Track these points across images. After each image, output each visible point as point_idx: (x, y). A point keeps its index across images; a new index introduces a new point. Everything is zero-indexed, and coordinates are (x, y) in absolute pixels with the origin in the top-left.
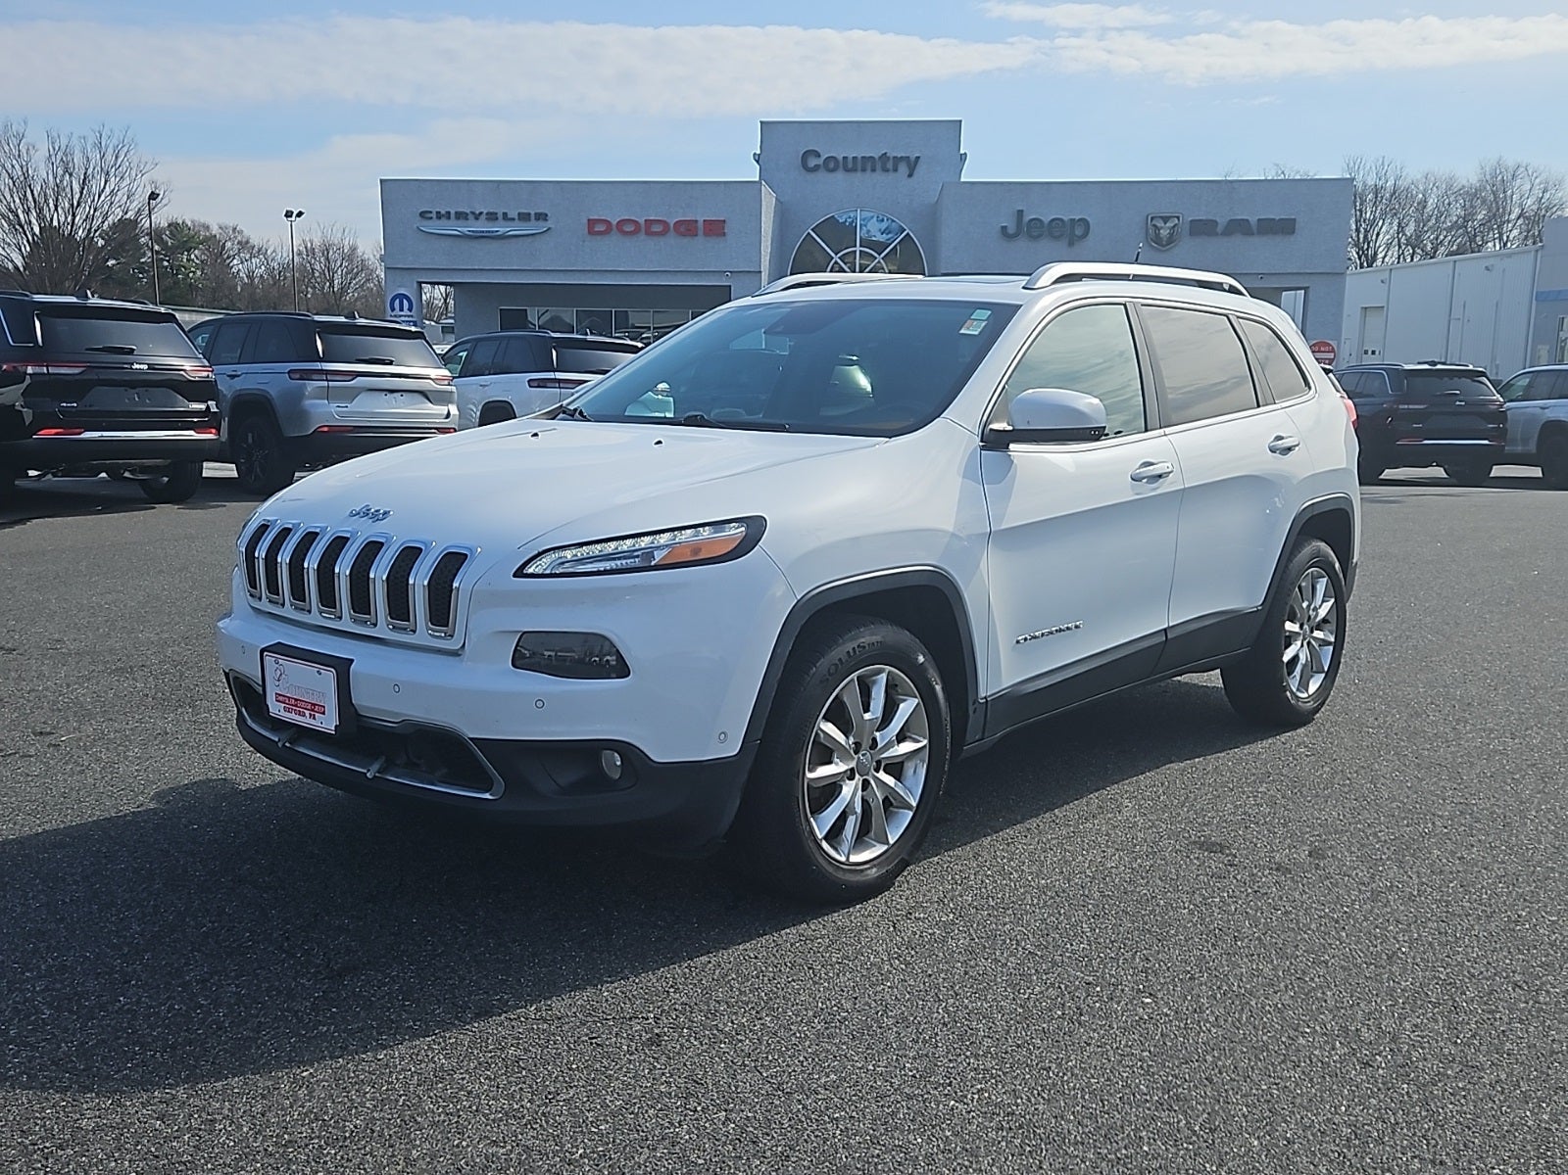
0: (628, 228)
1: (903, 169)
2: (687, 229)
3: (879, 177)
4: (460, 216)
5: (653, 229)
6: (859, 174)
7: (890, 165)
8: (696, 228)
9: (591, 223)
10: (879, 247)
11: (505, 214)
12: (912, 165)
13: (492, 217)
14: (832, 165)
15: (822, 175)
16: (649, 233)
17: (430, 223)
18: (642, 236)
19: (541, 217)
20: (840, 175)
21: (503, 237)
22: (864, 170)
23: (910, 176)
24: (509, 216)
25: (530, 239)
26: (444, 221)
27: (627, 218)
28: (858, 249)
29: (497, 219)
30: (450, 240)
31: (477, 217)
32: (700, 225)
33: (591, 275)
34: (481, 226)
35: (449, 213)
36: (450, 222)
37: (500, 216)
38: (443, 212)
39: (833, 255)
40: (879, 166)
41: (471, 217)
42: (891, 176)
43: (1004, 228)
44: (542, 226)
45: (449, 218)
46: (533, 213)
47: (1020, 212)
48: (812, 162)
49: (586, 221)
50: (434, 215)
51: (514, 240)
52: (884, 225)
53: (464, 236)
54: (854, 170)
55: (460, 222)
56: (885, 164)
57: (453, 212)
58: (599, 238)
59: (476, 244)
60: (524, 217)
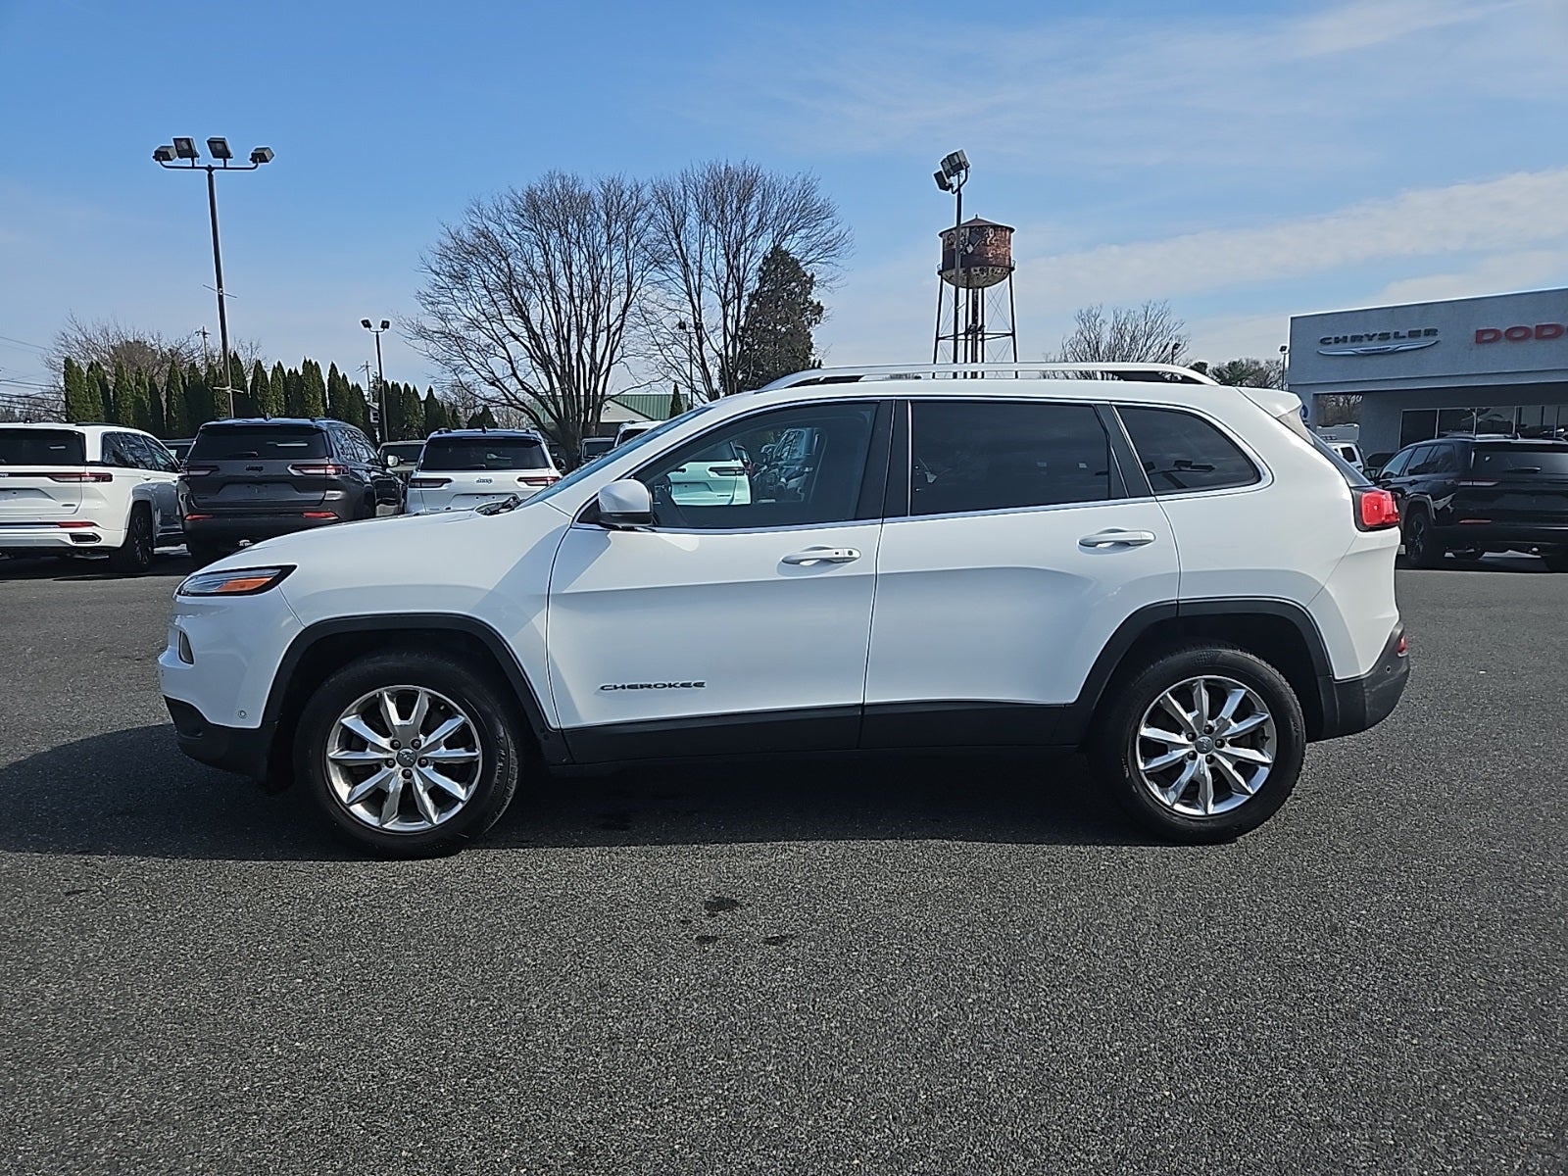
0: (1517, 335)
4: (1354, 339)
5: (1544, 333)
9: (1480, 333)
11: (1397, 334)
13: (1385, 337)
16: (1539, 337)
17: (1329, 347)
18: (1532, 341)
19: (1429, 332)
21: (1393, 352)
24: (1400, 335)
25: (1419, 351)
26: (1340, 344)
27: (1518, 325)
29: (1389, 338)
30: (1343, 360)
31: (1370, 338)
33: (1476, 378)
34: (1374, 345)
35: (1346, 337)
36: (1347, 345)
37: (1392, 335)
38: (1341, 337)
41: (1365, 339)
44: (1432, 340)
45: (1346, 341)
46: (1423, 330)
49: (1474, 332)
50: (1332, 341)
51: (1404, 354)
53: (1357, 355)
55: (1355, 344)
57: (1349, 336)
58: (1486, 346)
59: (1367, 360)
60: (1414, 334)
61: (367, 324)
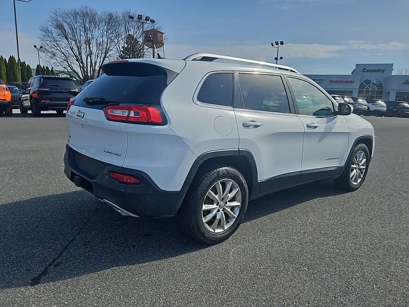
0: (337, 82)
1: (382, 71)
2: (347, 82)
3: (377, 73)
5: (341, 82)
6: (373, 72)
7: (379, 71)
8: (348, 82)
9: (331, 81)
10: (375, 84)
11: (317, 80)
12: (383, 71)
14: (368, 71)
15: (366, 73)
16: (340, 83)
19: (323, 80)
20: (370, 73)
22: (374, 72)
23: (383, 73)
27: (337, 80)
28: (371, 85)
32: (349, 81)
39: (366, 85)
40: (377, 71)
42: (379, 73)
43: (404, 83)
44: (322, 81)
47: (407, 80)
48: (365, 70)
52: (377, 81)
54: (372, 72)
56: (378, 71)
60: (320, 80)
61: (35, 46)
